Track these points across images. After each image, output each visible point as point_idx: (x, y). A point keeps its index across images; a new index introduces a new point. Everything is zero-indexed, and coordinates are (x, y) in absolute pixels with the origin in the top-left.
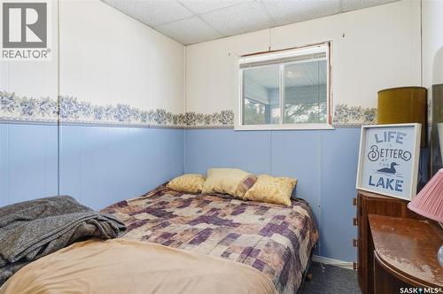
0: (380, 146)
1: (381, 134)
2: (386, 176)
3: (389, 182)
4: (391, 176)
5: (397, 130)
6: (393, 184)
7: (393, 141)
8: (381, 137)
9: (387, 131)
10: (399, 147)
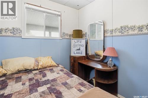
0: (76, 44)
1: (76, 41)
2: (78, 51)
3: (79, 53)
4: (79, 51)
5: (80, 40)
6: (80, 53)
7: (79, 42)
8: (76, 42)
9: (78, 40)
10: (80, 44)
